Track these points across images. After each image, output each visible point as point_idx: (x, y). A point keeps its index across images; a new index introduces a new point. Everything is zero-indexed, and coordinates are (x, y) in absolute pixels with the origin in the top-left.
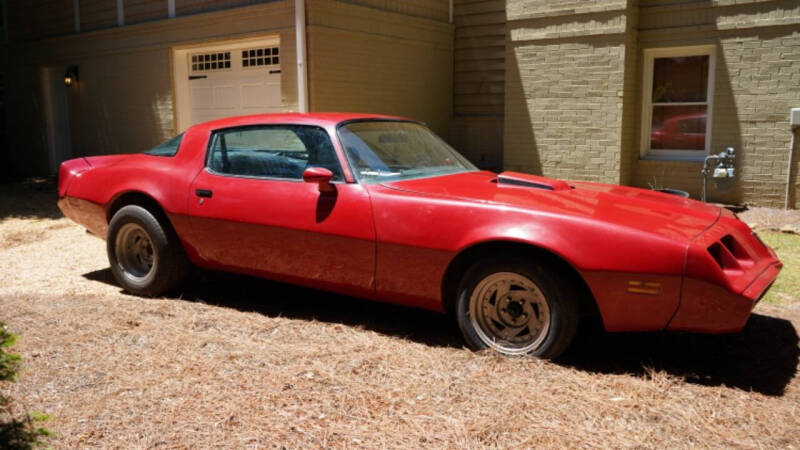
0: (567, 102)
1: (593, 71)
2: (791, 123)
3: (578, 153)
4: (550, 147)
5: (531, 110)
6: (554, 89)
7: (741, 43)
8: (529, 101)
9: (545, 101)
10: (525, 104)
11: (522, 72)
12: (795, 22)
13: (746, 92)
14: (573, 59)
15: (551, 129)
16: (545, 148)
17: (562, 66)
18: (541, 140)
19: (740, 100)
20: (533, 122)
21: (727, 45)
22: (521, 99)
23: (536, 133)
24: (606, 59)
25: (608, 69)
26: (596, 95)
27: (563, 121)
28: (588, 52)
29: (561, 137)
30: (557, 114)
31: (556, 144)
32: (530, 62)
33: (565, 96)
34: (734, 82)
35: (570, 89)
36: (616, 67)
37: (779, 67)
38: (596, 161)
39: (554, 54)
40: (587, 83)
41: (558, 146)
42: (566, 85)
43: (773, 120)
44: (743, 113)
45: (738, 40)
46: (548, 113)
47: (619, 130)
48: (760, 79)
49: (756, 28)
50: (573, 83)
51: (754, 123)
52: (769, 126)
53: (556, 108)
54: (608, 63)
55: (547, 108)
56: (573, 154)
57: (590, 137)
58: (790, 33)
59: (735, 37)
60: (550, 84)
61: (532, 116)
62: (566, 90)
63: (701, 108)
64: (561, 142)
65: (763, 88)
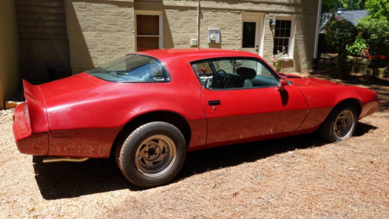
0: (108, 34)
1: (119, 19)
2: (192, 45)
4: (99, 57)
5: (86, 38)
6: (98, 27)
7: (172, 12)
8: (84, 33)
9: (94, 33)
10: (82, 35)
11: (78, 17)
12: (189, 6)
13: (175, 32)
14: (108, 12)
15: (100, 47)
16: (96, 58)
17: (102, 15)
18: (93, 53)
19: (173, 35)
20: (87, 43)
21: (168, 12)
22: (79, 31)
23: (90, 50)
24: (125, 14)
25: (126, 19)
26: (121, 31)
27: (105, 44)
28: (115, 9)
29: (104, 52)
30: (102, 40)
31: (102, 55)
32: (84, 11)
33: (105, 31)
34: (171, 28)
35: (108, 27)
36: (130, 18)
37: (185, 23)
39: (97, 9)
40: (116, 25)
41: (103, 56)
42: (105, 25)
43: (185, 43)
44: (175, 40)
45: (171, 10)
46: (96, 40)
48: (179, 27)
49: (178, 6)
50: (109, 24)
51: (179, 44)
52: (183, 46)
53: (101, 37)
54: (126, 15)
55: (95, 37)
57: (120, 52)
58: (188, 10)
59: (170, 9)
60: (96, 24)
61: (86, 41)
62: (105, 27)
63: (158, 38)
64: (105, 54)
65: (181, 31)
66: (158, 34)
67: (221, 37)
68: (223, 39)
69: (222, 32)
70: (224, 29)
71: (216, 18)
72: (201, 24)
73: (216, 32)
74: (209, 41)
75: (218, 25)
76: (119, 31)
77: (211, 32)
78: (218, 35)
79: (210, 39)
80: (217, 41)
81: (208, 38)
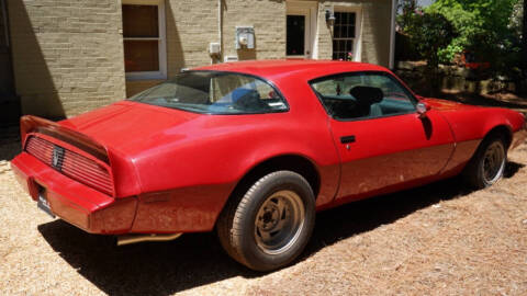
0: (76, 37)
1: (97, 11)
2: (211, 52)
3: (91, 79)
4: (65, 75)
5: (41, 43)
6: (62, 25)
8: (38, 35)
9: (56, 36)
10: (35, 37)
13: (185, 32)
15: (65, 59)
16: (59, 77)
18: (54, 69)
19: (182, 37)
20: (45, 53)
22: (29, 32)
23: (49, 64)
24: (107, 3)
25: (108, 12)
26: (100, 31)
27: (74, 52)
29: (72, 66)
31: (69, 72)
33: (74, 31)
34: (178, 25)
35: (78, 26)
36: (115, 10)
37: (201, 17)
38: (107, 84)
40: (93, 21)
41: (71, 74)
42: (74, 22)
43: (201, 50)
44: (185, 46)
46: (59, 46)
47: (122, 60)
48: (192, 24)
50: (80, 21)
51: (191, 52)
52: (199, 54)
53: (67, 41)
54: (109, 6)
55: (58, 41)
56: (87, 80)
57: (99, 65)
60: (58, 20)
61: (43, 48)
62: (75, 25)
63: (157, 42)
64: (74, 71)
65: (193, 30)
66: (157, 36)
67: (255, 39)
68: (258, 42)
69: (257, 31)
70: (259, 26)
71: (246, 10)
72: (225, 19)
73: (249, 31)
74: (237, 47)
75: (252, 20)
76: (97, 31)
77: (241, 31)
78: (251, 36)
79: (239, 43)
80: (250, 46)
81: (236, 42)
